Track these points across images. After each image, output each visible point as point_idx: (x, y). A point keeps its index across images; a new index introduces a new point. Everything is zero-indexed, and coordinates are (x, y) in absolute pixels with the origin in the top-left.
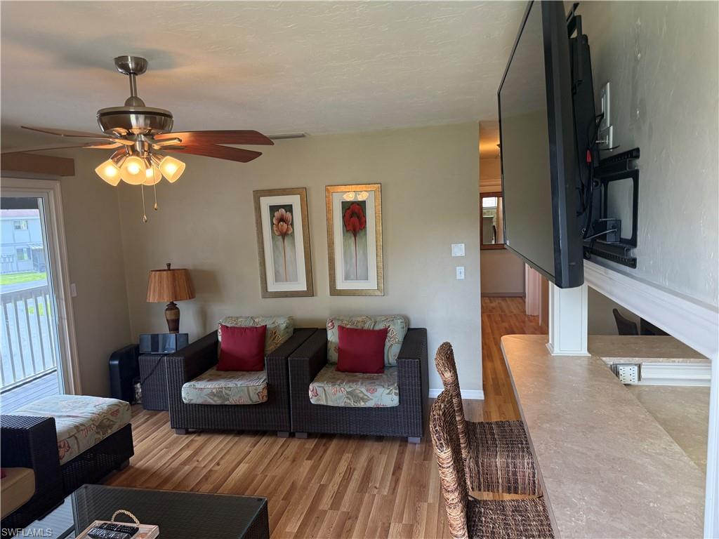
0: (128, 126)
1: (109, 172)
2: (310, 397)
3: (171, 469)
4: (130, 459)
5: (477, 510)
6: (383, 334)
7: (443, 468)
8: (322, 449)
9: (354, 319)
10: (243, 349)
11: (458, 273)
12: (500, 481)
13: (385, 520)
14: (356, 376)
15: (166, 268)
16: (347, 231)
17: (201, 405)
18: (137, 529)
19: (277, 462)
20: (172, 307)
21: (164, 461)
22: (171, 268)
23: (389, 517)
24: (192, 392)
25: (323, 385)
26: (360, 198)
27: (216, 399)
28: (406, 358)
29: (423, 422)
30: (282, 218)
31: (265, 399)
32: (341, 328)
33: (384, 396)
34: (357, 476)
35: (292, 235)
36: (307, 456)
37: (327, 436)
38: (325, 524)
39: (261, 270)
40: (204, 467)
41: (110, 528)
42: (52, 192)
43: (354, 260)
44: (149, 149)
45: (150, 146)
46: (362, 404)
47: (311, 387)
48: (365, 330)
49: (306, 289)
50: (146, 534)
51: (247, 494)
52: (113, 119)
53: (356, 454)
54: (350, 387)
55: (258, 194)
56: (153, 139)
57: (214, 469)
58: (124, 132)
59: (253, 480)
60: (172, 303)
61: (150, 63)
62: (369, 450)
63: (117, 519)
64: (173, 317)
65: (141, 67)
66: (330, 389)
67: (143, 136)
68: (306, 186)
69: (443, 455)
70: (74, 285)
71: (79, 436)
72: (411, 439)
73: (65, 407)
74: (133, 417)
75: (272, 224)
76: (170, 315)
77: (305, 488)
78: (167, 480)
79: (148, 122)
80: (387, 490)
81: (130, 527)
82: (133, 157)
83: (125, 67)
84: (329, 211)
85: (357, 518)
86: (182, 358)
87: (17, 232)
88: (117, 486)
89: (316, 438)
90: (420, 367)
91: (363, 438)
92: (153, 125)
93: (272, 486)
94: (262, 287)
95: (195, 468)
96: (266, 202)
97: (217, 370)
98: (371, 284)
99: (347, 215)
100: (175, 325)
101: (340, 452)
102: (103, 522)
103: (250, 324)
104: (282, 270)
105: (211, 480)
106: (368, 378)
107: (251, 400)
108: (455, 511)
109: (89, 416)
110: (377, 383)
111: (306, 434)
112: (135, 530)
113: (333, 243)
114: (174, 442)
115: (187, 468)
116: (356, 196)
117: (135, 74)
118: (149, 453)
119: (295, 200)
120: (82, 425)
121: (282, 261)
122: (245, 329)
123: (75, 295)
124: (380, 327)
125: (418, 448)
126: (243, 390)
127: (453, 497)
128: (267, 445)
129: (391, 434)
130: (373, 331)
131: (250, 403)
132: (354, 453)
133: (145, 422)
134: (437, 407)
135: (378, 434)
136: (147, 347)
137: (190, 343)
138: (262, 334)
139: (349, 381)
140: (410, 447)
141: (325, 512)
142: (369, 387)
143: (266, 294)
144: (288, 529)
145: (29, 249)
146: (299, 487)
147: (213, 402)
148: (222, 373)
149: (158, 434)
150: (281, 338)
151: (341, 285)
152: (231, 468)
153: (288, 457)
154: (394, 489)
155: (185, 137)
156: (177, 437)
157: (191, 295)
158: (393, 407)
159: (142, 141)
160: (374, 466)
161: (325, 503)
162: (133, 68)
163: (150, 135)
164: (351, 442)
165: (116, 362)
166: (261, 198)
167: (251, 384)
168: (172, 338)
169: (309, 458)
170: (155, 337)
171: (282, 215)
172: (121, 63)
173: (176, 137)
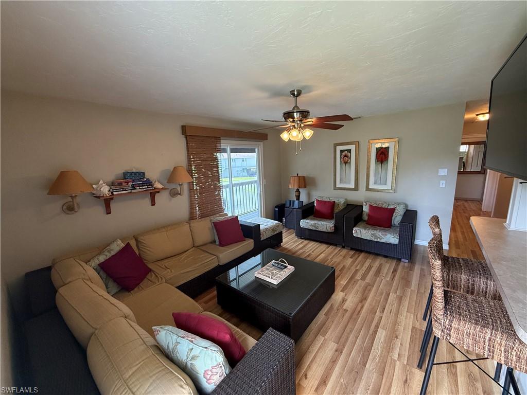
0: (293, 118)
1: (285, 136)
2: (353, 233)
4: (281, 244)
5: (449, 295)
6: (393, 210)
8: (357, 256)
9: (377, 202)
10: (324, 210)
11: (441, 184)
12: (462, 286)
13: (387, 291)
14: (376, 228)
16: (378, 161)
17: (307, 229)
19: (337, 256)
20: (298, 191)
21: (293, 247)
22: (298, 175)
23: (390, 290)
24: (305, 223)
25: (360, 229)
26: (386, 145)
27: (313, 227)
28: (405, 223)
29: (411, 254)
30: (346, 156)
31: (333, 231)
32: (370, 206)
33: (391, 238)
34: (374, 270)
35: (350, 163)
36: (350, 256)
37: (359, 251)
38: (358, 285)
39: (334, 178)
40: (307, 252)
41: (278, 264)
42: (260, 146)
43: (380, 175)
44: (300, 126)
46: (379, 240)
47: (354, 229)
48: (383, 208)
49: (354, 187)
50: (290, 269)
51: (326, 264)
52: (288, 115)
53: (374, 261)
54: (373, 232)
55: (336, 145)
57: (311, 253)
58: (291, 120)
59: (327, 261)
60: (298, 189)
61: (303, 92)
62: (378, 261)
63: (281, 261)
64: (298, 194)
65: (299, 93)
66: (363, 231)
67: (298, 121)
68: (359, 140)
69: (435, 263)
71: (267, 232)
72: (403, 260)
73: (261, 221)
74: (283, 229)
75: (341, 158)
77: (349, 269)
78: (294, 253)
79: (301, 115)
80: (389, 278)
81: (285, 265)
82: (294, 130)
83: (293, 94)
84: (369, 152)
85: (373, 286)
86: (301, 210)
88: (279, 251)
89: (354, 250)
90: (412, 228)
91: (378, 255)
92: (302, 117)
93: (335, 264)
94: (334, 186)
95: (304, 251)
96: (339, 148)
97: (313, 217)
98: (388, 187)
99: (379, 154)
100: (298, 197)
101: (366, 258)
102: (276, 261)
104: (343, 179)
105: (310, 257)
106: (382, 229)
107: (327, 230)
109: (270, 226)
110: (387, 232)
111: (350, 248)
112: (286, 267)
113: (370, 166)
114: (296, 241)
115: (301, 251)
116: (384, 145)
117: (297, 97)
118: (288, 243)
119: (352, 147)
120: (267, 228)
121: (344, 174)
122: (326, 202)
123: (265, 184)
124: (391, 207)
125: (406, 264)
126: (324, 226)
128: (333, 249)
129: (393, 256)
130: (387, 209)
132: (372, 260)
133: (286, 232)
136: (288, 205)
137: (304, 205)
138: (333, 204)
139: (372, 229)
140: (402, 264)
141: (358, 280)
142: (383, 233)
143: (335, 188)
144: (341, 283)
145: (246, 169)
146: (346, 268)
147: (312, 229)
149: (290, 237)
150: (341, 207)
151: (371, 186)
152: (318, 254)
153: (342, 255)
154: (393, 279)
155: (314, 120)
156: (297, 239)
157: (305, 187)
158: (395, 244)
159: (298, 123)
160: (382, 267)
161: (358, 276)
162: (296, 94)
163: (301, 121)
164: (371, 255)
165: (277, 209)
166: (337, 147)
167: (327, 224)
168: (296, 202)
169: (351, 258)
170: (290, 201)
171: (346, 154)
172: (292, 93)
173: (311, 121)
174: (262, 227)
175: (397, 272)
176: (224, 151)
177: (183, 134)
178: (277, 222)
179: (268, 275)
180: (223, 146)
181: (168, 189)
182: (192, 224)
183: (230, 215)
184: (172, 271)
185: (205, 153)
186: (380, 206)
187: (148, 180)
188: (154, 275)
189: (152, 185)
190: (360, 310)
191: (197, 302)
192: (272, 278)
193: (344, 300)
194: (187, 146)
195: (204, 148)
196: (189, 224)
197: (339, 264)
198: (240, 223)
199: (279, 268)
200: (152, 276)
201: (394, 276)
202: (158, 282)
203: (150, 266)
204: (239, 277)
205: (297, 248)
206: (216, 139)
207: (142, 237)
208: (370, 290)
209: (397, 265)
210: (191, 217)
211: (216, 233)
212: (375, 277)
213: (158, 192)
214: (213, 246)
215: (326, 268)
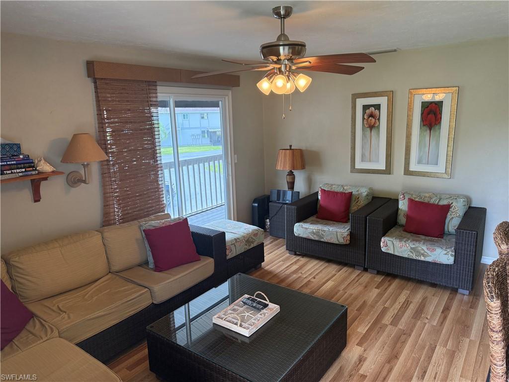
0: (278, 54)
1: (265, 86)
2: (382, 246)
3: (285, 275)
4: (262, 263)
6: (447, 208)
7: (491, 313)
8: (387, 284)
9: (422, 194)
10: (334, 206)
13: (432, 342)
14: (419, 237)
15: (289, 148)
16: (424, 125)
17: (305, 238)
18: (268, 305)
19: (353, 285)
20: (291, 174)
21: (281, 269)
22: (292, 148)
23: (436, 341)
24: (301, 229)
25: (392, 240)
26: (438, 98)
27: (315, 236)
28: (464, 230)
29: (473, 280)
30: (371, 116)
31: (348, 242)
32: (411, 201)
33: (442, 255)
34: (412, 308)
35: (378, 127)
36: (376, 286)
37: (391, 276)
38: (386, 333)
39: (351, 153)
40: (305, 278)
41: (253, 300)
42: (227, 97)
43: (427, 149)
44: (289, 70)
45: (290, 67)
46: (422, 258)
47: (383, 239)
48: (431, 204)
49: (385, 169)
50: (273, 309)
51: (333, 300)
52: (270, 50)
53: (414, 292)
54: (414, 244)
55: (356, 96)
56: (292, 62)
57: (312, 280)
58: (275, 58)
59: (336, 293)
60: (291, 171)
61: (294, 9)
62: (422, 292)
63: (257, 296)
64: (291, 180)
65: (288, 12)
66: (397, 243)
67: (286, 61)
68: (393, 90)
69: (492, 304)
70: (236, 156)
71: (237, 245)
72: (460, 291)
73: (229, 227)
74: (265, 238)
75: (364, 119)
76: (289, 179)
77: (372, 306)
78: (283, 280)
79: (291, 51)
80: (436, 322)
81: (265, 303)
82: (279, 76)
83: (278, 14)
84: (410, 109)
85: (410, 335)
86: (296, 207)
87: (202, 120)
88: (256, 277)
89: (383, 275)
90: (477, 238)
91: (420, 282)
92: (293, 53)
93: (350, 299)
94: (351, 165)
95: (300, 277)
96: (361, 102)
97: (317, 218)
98: (440, 168)
99: (425, 113)
100: (291, 185)
101: (401, 289)
102: (249, 296)
103: (340, 190)
104: (367, 154)
105: (309, 287)
106: (429, 240)
107: (338, 240)
108: (497, 346)
109: (242, 234)
110: (436, 245)
111: (376, 271)
112: (266, 306)
113: (411, 135)
114: (287, 259)
115: (294, 276)
116: (433, 97)
117: (284, 18)
118: (273, 262)
119: (383, 101)
120: (238, 238)
121: (368, 146)
122: (337, 193)
123: (236, 161)
124: (444, 202)
125: (466, 298)
126: (334, 234)
127: (497, 336)
128: (347, 273)
129: (444, 284)
130: (438, 206)
131: (337, 242)
132: (412, 291)
133: (270, 244)
134: (492, 270)
135: (433, 282)
136: (274, 197)
137: (300, 198)
138: (348, 198)
139: (414, 240)
140: (458, 297)
141: (386, 326)
142: (429, 246)
143: (353, 170)
144: (359, 330)
145: (208, 131)
146: (368, 305)
147: (313, 238)
148: (319, 220)
149: (278, 252)
150: (362, 203)
151: (413, 167)
152: (322, 282)
153: (362, 284)
154: (442, 323)
155: (312, 60)
156: (289, 256)
157: (303, 167)
158: (448, 265)
159: (285, 64)
160: (427, 303)
161: (387, 319)
162: (283, 14)
163: (290, 60)
164: (410, 283)
165: (256, 205)
166: (357, 100)
167: (339, 230)
168: (289, 193)
169: (377, 287)
170: (279, 192)
171: (372, 112)
172: (276, 12)
173: (308, 60)
174: (228, 237)
175: (450, 310)
176: (164, 104)
177: (89, 76)
178: (255, 227)
179: (235, 321)
180: (161, 97)
181: (62, 173)
182: (106, 234)
183: (174, 215)
184: (71, 315)
185: (129, 110)
186: (426, 200)
187: (27, 157)
188: (38, 325)
189: (33, 167)
190: (386, 376)
191: (111, 368)
192: (241, 326)
193: (361, 360)
194: (97, 97)
195: (128, 101)
196: (102, 233)
197: (356, 298)
198: (192, 230)
199: (255, 307)
200: (35, 327)
201: (445, 318)
202: (46, 336)
203: (33, 308)
204: (191, 320)
205: (288, 272)
206: (149, 85)
207: (17, 259)
208: (404, 342)
209: (451, 300)
210: (104, 222)
211: (148, 248)
212: (413, 321)
213: (46, 179)
214: (142, 271)
215: (334, 307)
